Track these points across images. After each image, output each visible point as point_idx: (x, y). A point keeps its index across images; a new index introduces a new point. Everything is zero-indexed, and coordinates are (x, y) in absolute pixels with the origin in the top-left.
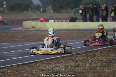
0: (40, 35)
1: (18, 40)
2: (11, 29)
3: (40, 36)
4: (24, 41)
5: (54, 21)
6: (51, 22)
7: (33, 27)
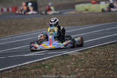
0: (97, 17)
1: (76, 23)
2: (64, 13)
3: (97, 19)
4: (82, 24)
5: (106, 3)
6: (103, 4)
7: (87, 10)
